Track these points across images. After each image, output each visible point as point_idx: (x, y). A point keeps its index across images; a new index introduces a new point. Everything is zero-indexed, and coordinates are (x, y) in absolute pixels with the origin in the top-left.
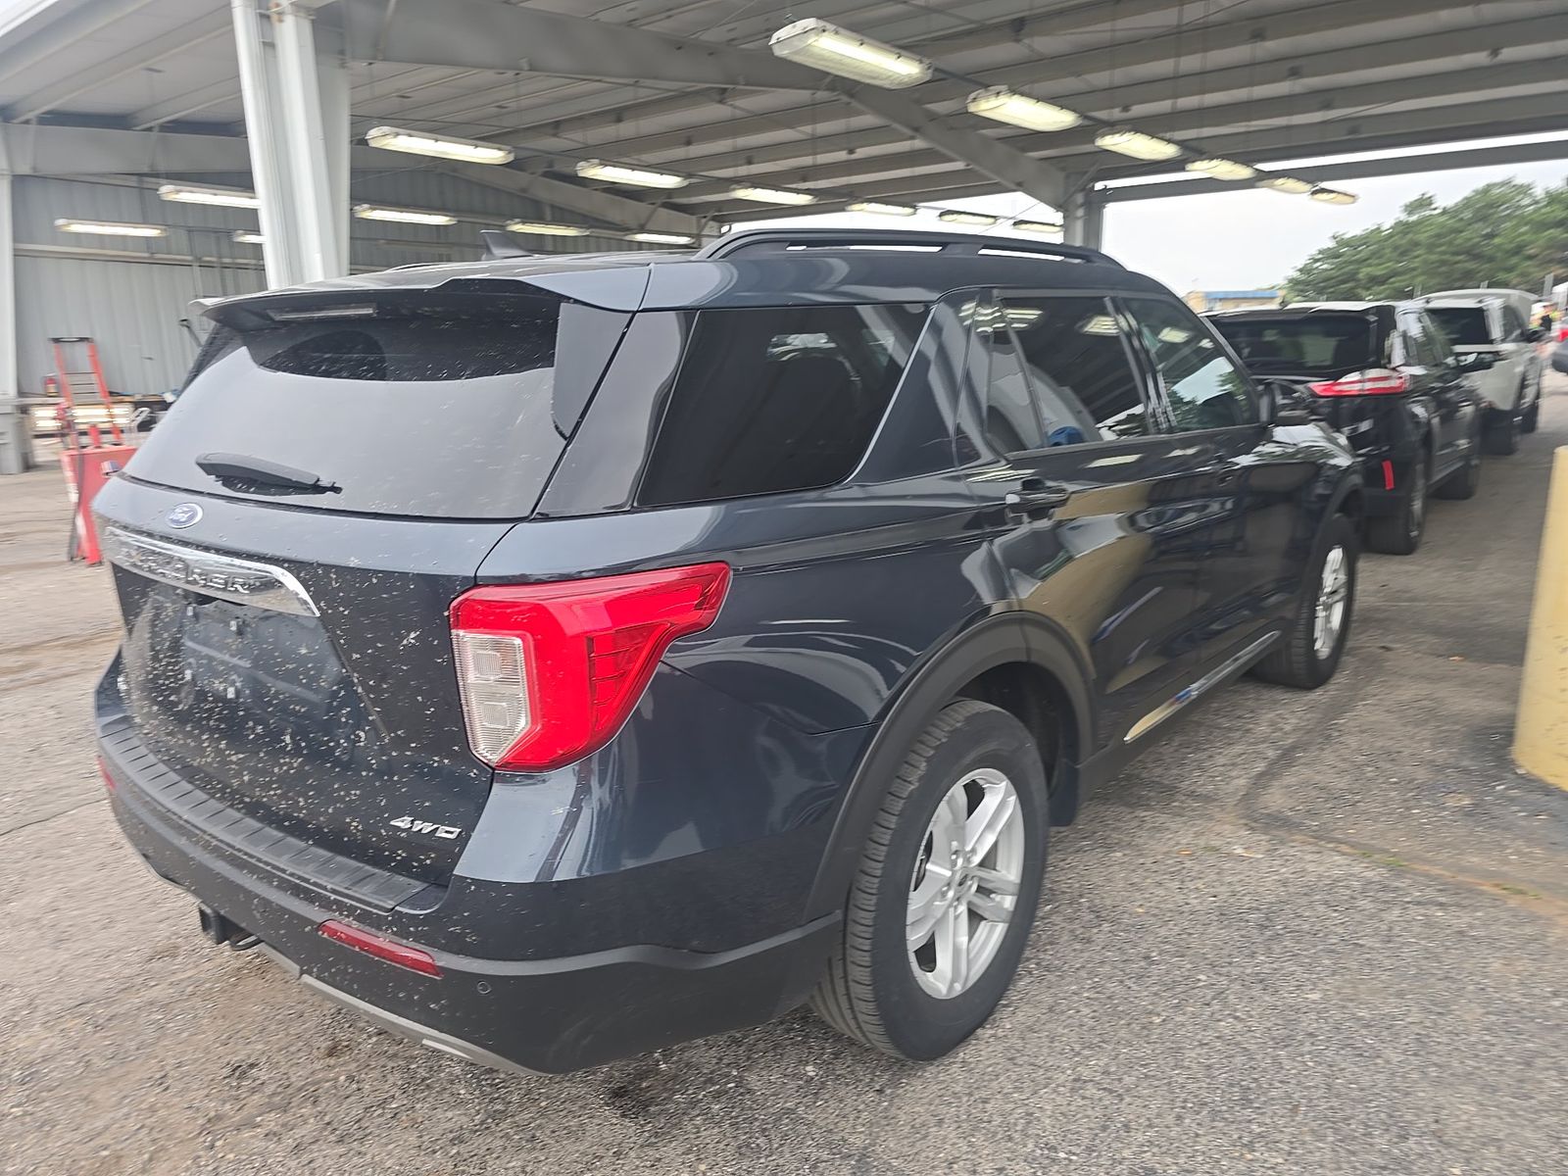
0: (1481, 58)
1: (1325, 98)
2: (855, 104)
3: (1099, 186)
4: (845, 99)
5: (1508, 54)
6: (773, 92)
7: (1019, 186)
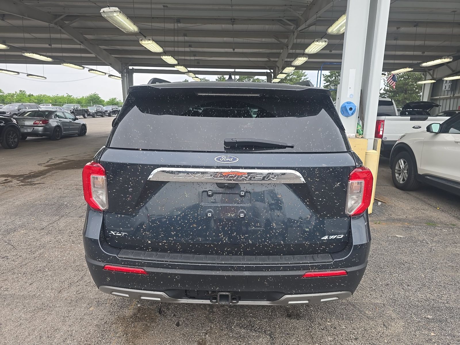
0: (231, 50)
1: (194, 54)
2: (62, 30)
3: (131, 68)
4: (59, 28)
5: (236, 50)
6: (33, 20)
7: (110, 65)
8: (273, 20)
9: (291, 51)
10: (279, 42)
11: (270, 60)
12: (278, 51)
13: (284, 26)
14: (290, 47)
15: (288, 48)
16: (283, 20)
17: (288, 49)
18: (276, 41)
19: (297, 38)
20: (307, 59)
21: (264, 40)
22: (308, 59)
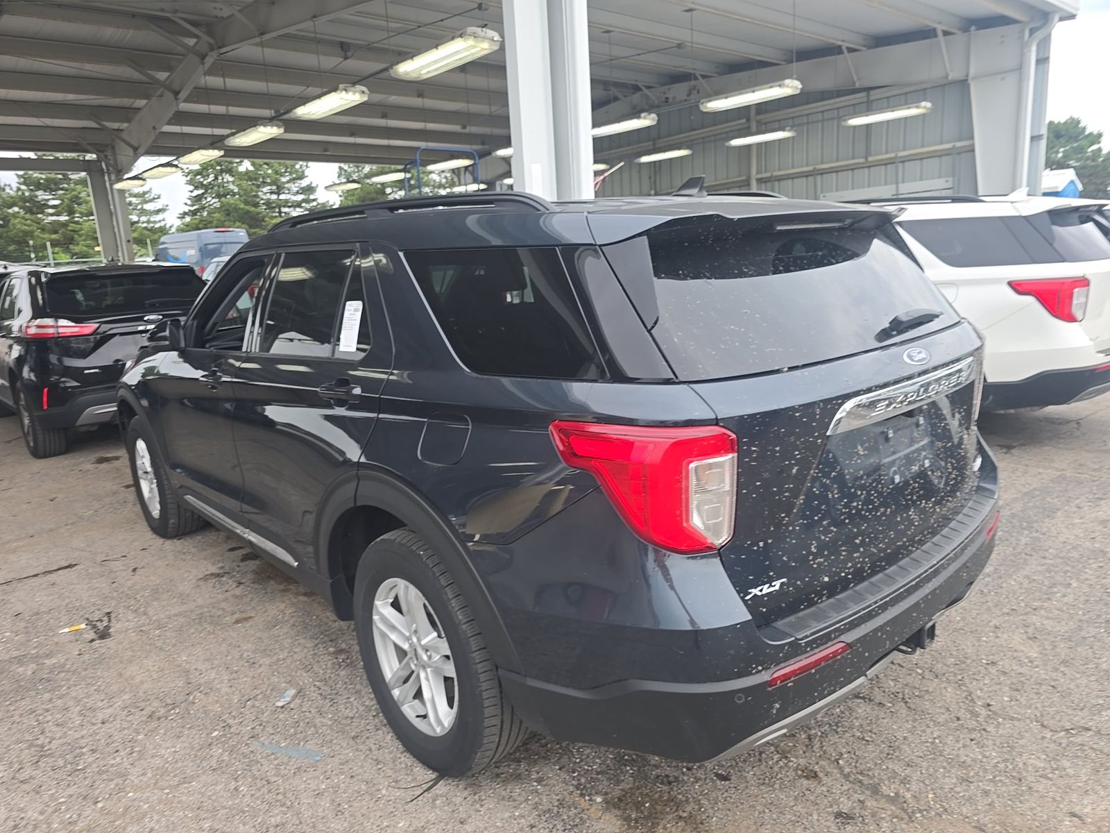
8: (134, 16)
9: (184, 106)
10: (144, 79)
11: (103, 125)
12: (126, 102)
13: (168, 35)
14: (183, 95)
15: (180, 96)
16: (174, 19)
17: (176, 99)
18: (136, 75)
19: (209, 72)
20: (282, 130)
21: (88, 66)
22: (285, 132)
